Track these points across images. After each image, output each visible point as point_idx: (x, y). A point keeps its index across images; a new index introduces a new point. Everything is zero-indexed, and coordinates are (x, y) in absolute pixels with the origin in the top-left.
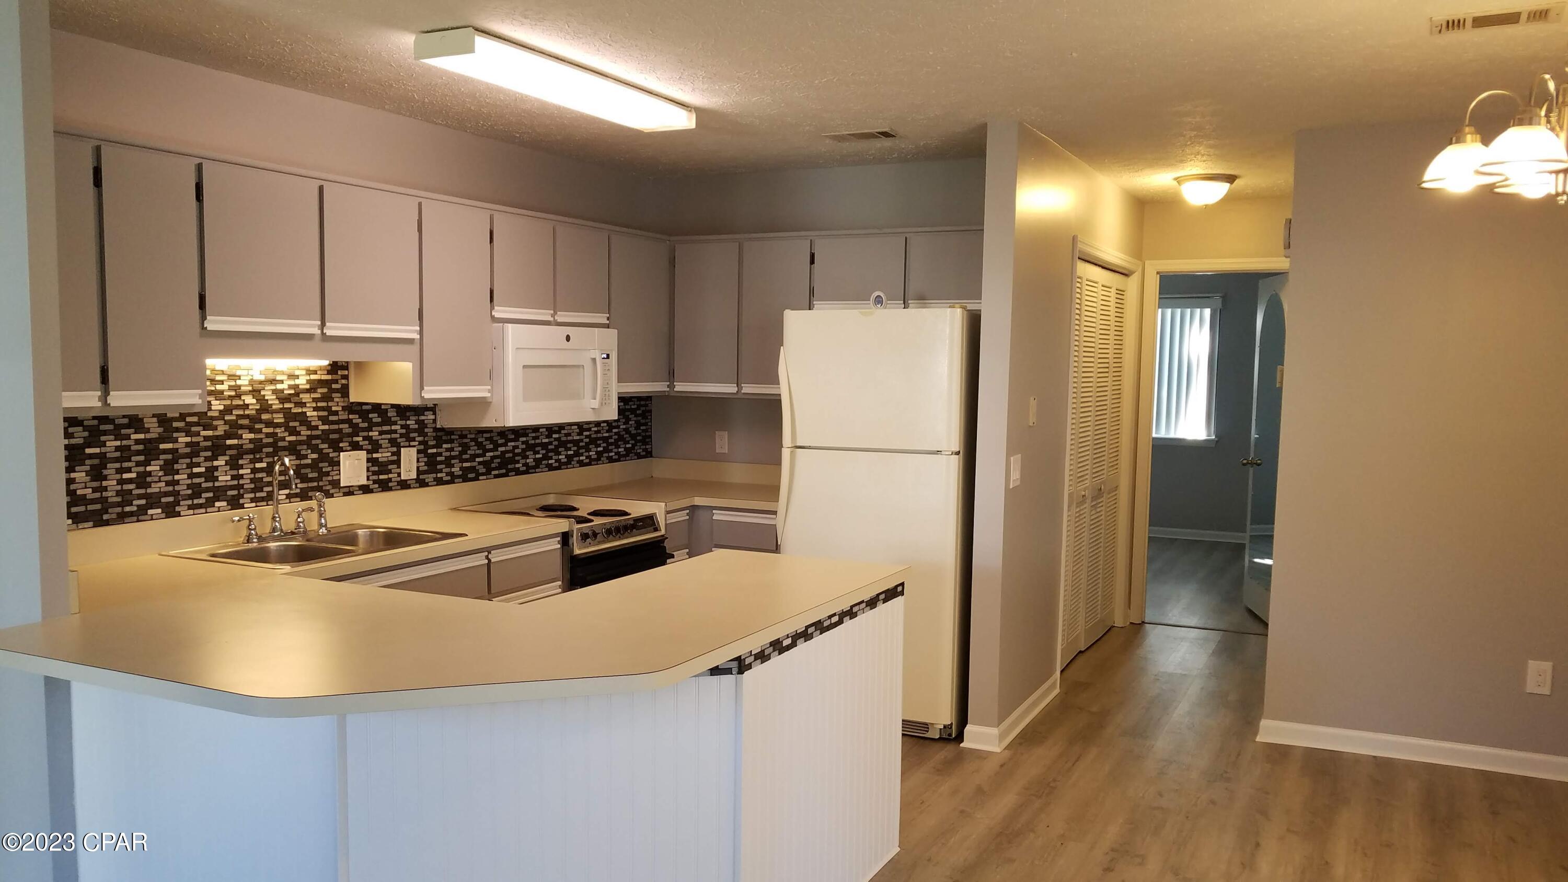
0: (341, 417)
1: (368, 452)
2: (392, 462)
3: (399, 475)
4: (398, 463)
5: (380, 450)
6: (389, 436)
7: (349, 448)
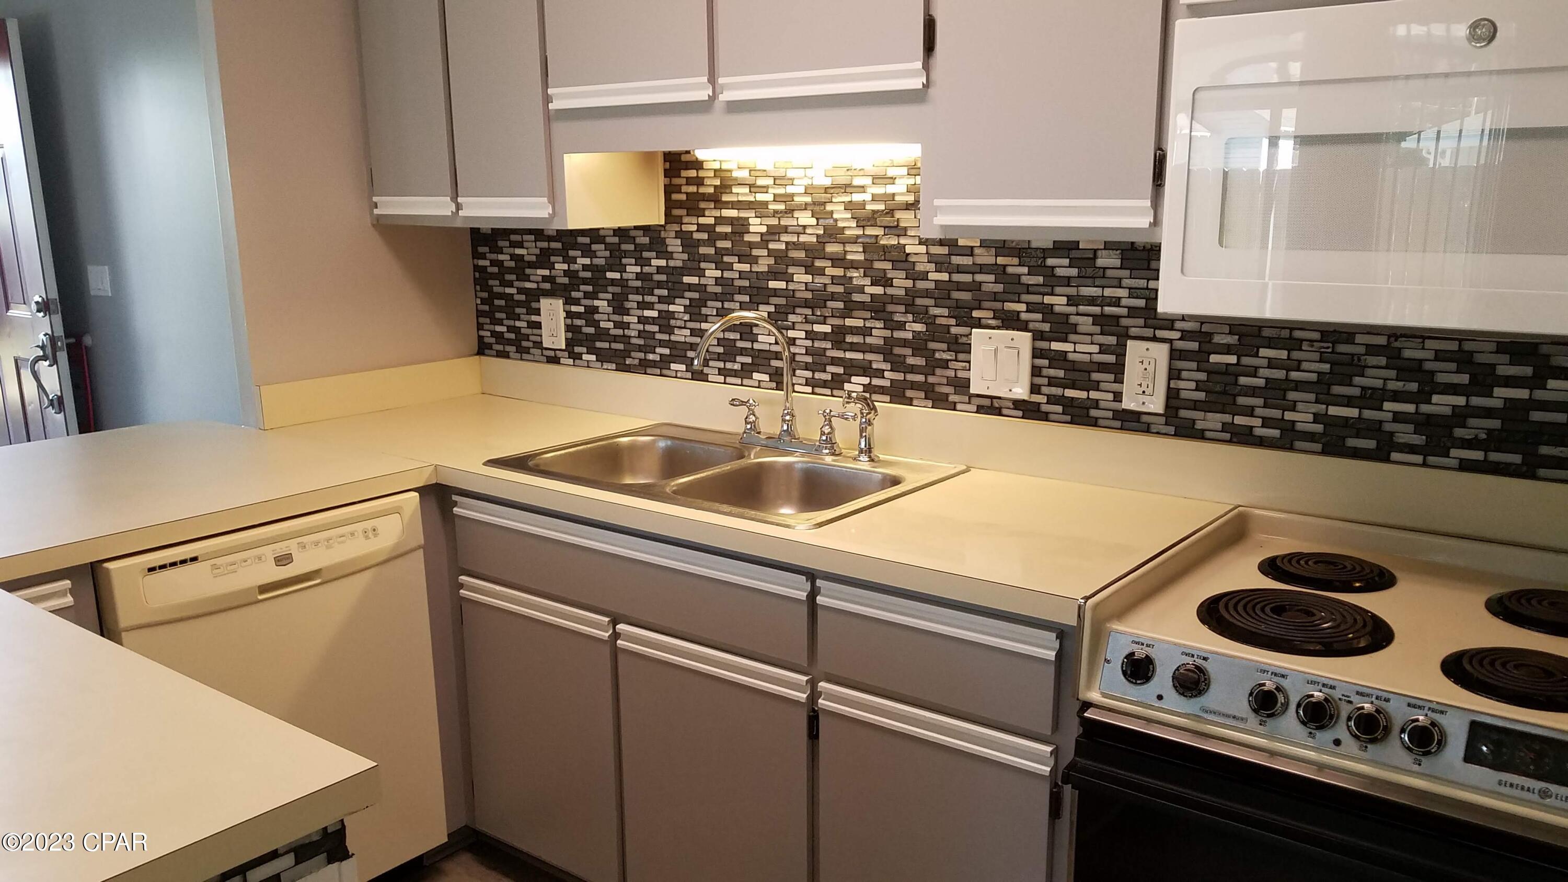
0: (979, 260)
1: (1038, 336)
2: (1102, 367)
3: (1118, 397)
4: (1118, 370)
5: (1072, 337)
6: (1096, 310)
7: (993, 322)
